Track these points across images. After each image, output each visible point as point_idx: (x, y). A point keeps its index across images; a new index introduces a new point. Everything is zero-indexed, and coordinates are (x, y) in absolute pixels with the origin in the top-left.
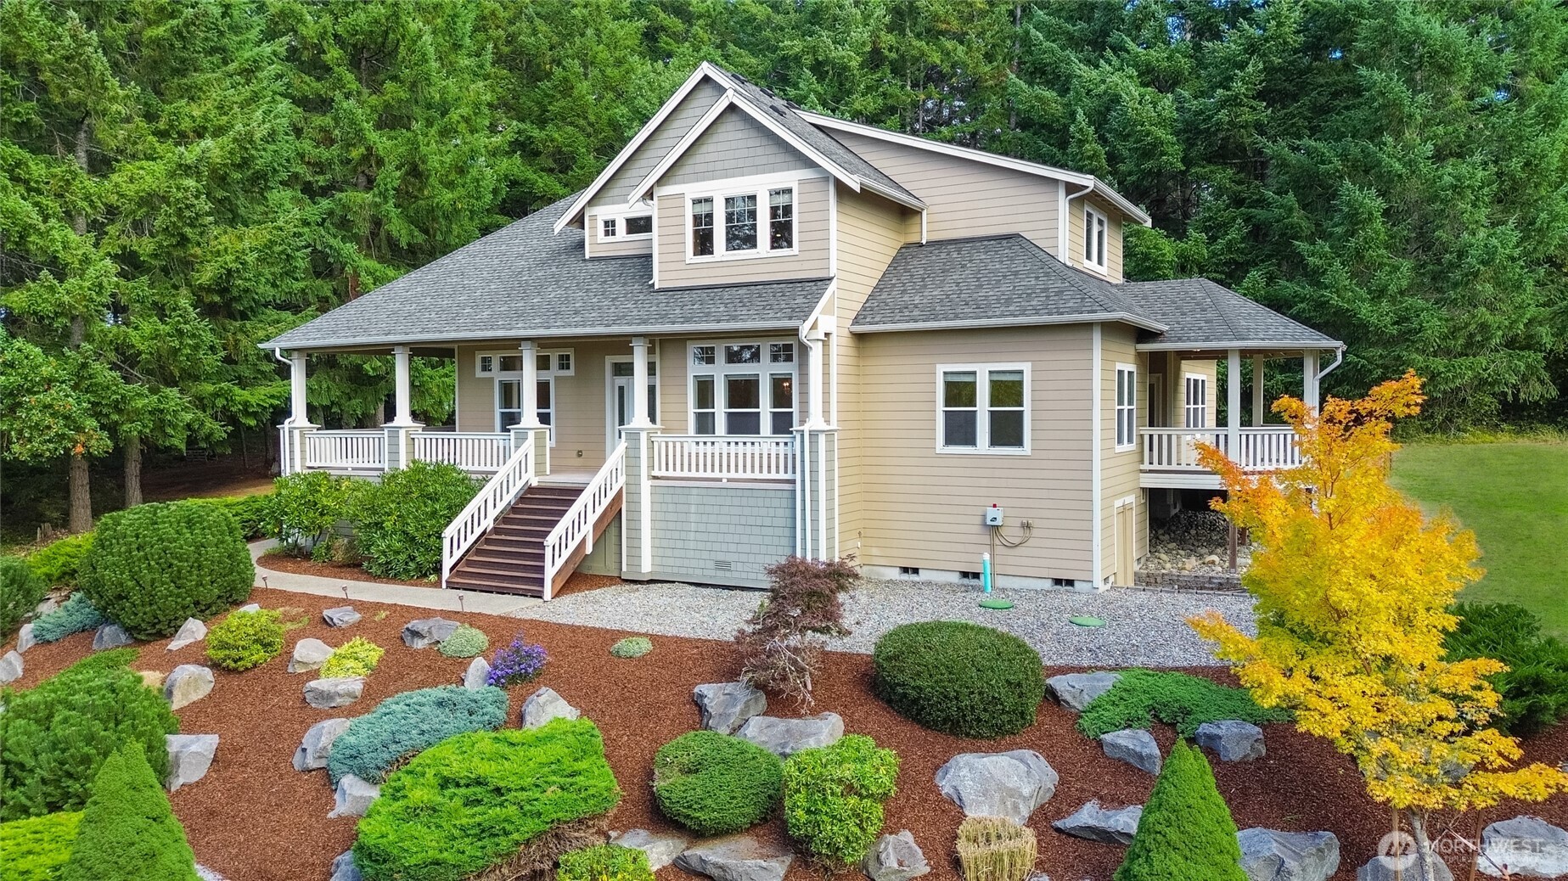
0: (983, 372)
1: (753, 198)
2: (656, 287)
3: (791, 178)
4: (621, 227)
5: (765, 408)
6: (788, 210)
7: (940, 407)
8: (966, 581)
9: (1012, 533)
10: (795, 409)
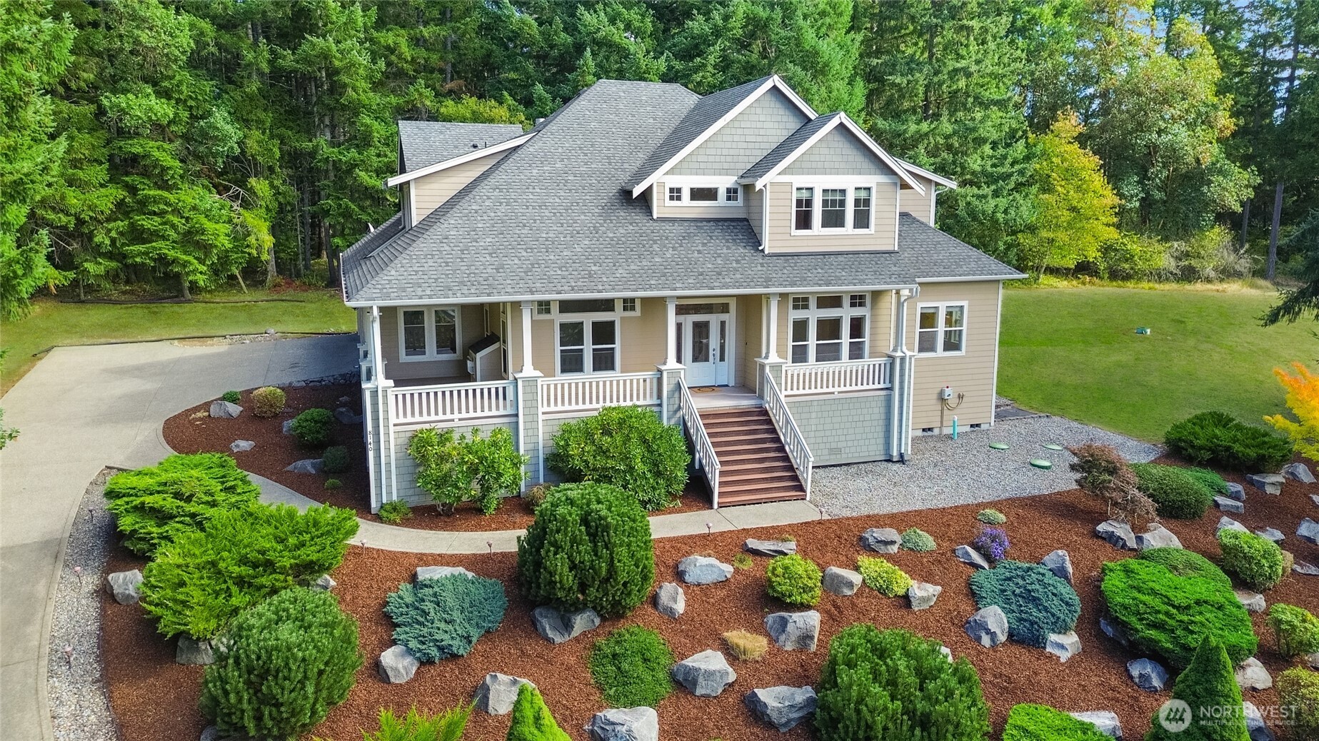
0: (942, 307)
1: (843, 192)
2: (766, 252)
3: (873, 180)
4: (686, 194)
5: (845, 339)
6: (867, 202)
7: (918, 330)
8: (925, 434)
9: (952, 401)
10: (867, 339)
